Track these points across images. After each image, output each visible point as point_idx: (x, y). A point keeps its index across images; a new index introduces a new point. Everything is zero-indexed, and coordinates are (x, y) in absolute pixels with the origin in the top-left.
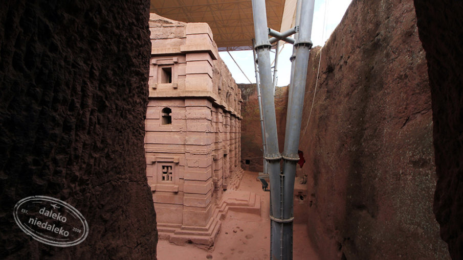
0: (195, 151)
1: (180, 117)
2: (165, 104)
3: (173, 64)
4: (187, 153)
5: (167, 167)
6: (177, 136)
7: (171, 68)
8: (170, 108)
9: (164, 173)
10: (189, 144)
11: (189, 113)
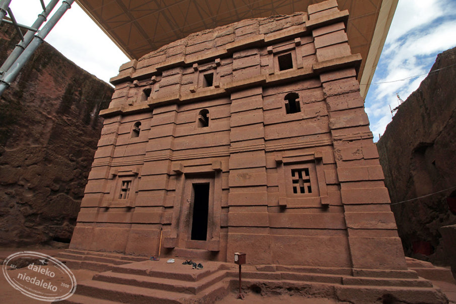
0: (351, 135)
1: (313, 100)
2: (288, 89)
3: (294, 49)
4: (337, 140)
5: (300, 171)
6: (312, 124)
7: (290, 54)
8: (297, 92)
9: (295, 182)
10: (338, 127)
11: (330, 89)
